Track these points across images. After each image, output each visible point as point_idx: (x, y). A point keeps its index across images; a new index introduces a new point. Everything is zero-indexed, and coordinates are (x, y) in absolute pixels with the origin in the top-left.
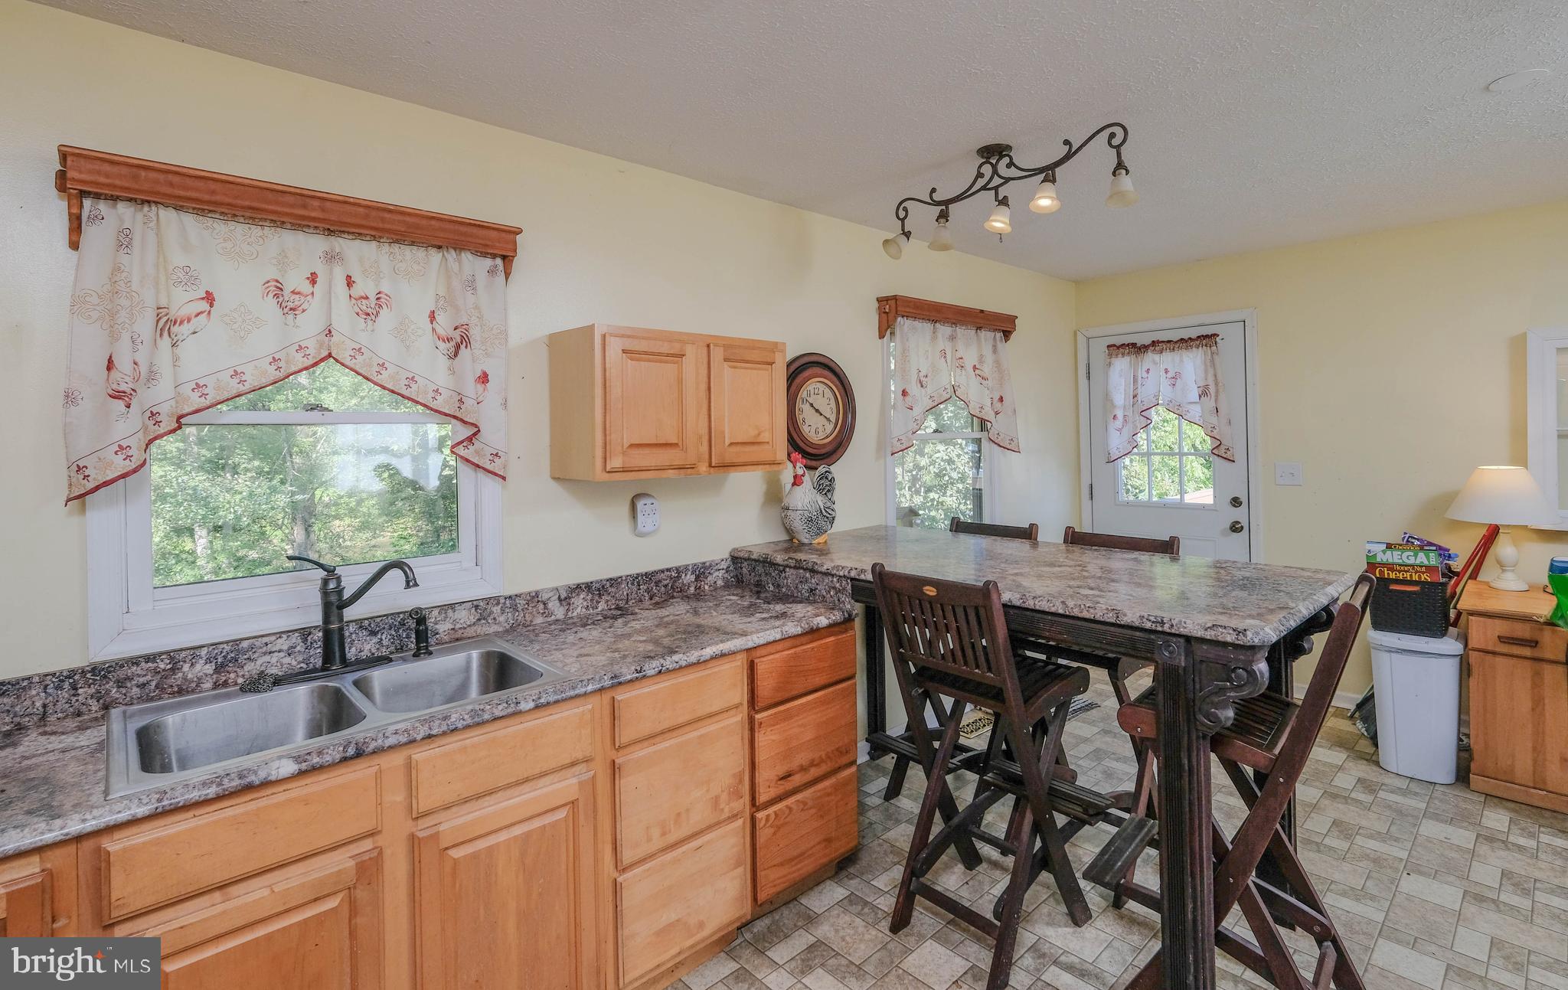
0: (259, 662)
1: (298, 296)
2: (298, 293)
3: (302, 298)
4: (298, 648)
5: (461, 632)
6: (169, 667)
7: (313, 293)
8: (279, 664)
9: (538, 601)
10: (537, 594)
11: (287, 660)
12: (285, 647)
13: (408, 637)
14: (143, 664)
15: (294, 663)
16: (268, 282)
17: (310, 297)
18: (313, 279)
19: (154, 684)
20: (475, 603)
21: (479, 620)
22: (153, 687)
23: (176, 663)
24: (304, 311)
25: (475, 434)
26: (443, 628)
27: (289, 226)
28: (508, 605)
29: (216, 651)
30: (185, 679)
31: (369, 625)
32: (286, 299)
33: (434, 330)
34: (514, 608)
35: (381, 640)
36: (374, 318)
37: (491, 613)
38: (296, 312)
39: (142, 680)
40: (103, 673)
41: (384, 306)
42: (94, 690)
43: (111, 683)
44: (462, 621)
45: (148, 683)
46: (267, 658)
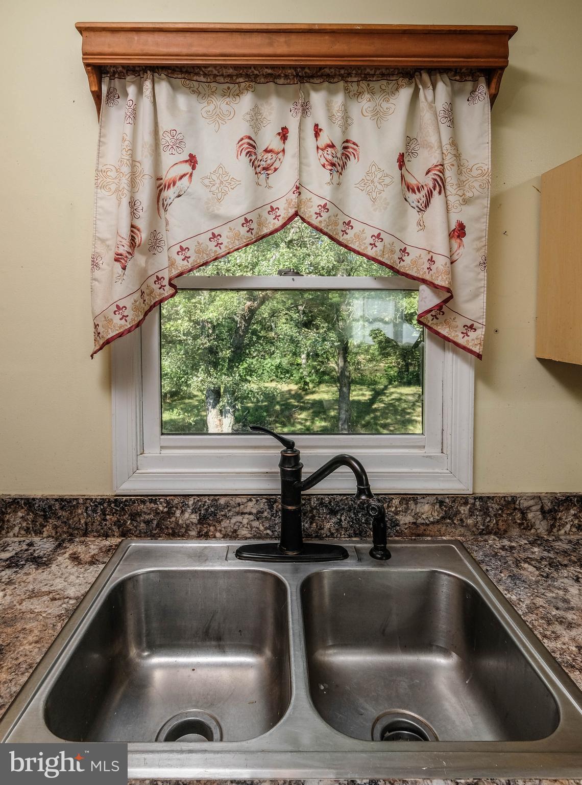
0: (233, 520)
1: (270, 155)
2: (271, 151)
3: (274, 156)
4: (265, 514)
5: (422, 528)
6: (166, 510)
7: (283, 150)
8: (249, 526)
9: (515, 509)
10: (514, 499)
11: (256, 524)
12: (254, 511)
13: (367, 522)
14: (148, 504)
15: (262, 528)
16: (242, 139)
17: (281, 154)
18: (284, 134)
19: (155, 522)
20: (439, 498)
21: (443, 518)
22: (154, 526)
23: (171, 508)
24: (276, 170)
25: (446, 301)
26: (405, 519)
27: (262, 80)
28: (478, 507)
29: (200, 503)
30: (177, 523)
31: (330, 502)
32: (260, 158)
33: (402, 177)
34: (485, 512)
35: (341, 520)
36: (339, 169)
37: (458, 512)
38: (269, 172)
39: (147, 517)
40: (122, 505)
41: (352, 157)
42: (116, 519)
43: (127, 516)
44: (424, 516)
45: (152, 520)
46: (239, 518)
